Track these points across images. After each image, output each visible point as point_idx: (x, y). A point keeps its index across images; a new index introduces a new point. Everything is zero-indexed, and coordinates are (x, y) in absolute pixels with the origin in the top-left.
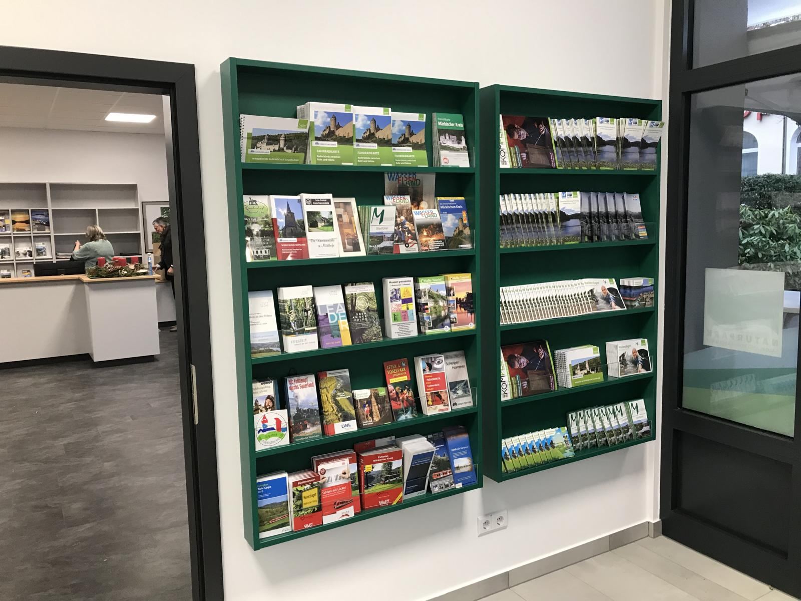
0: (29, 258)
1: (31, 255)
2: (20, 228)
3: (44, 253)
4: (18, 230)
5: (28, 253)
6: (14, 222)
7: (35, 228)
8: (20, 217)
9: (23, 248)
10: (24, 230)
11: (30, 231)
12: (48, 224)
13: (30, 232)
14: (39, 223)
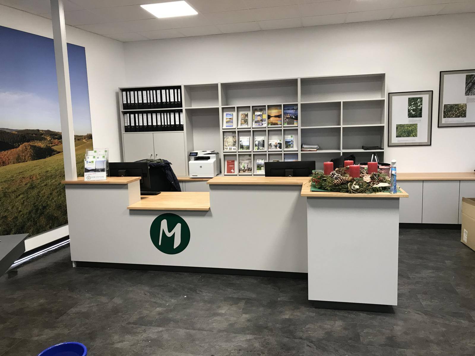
0: (279, 149)
1: (280, 147)
2: (274, 122)
3: (291, 145)
4: (273, 124)
5: (278, 145)
6: (269, 117)
7: (285, 122)
8: (274, 112)
9: (275, 140)
10: (276, 124)
11: (281, 124)
12: (296, 118)
13: (281, 126)
14: (289, 117)
